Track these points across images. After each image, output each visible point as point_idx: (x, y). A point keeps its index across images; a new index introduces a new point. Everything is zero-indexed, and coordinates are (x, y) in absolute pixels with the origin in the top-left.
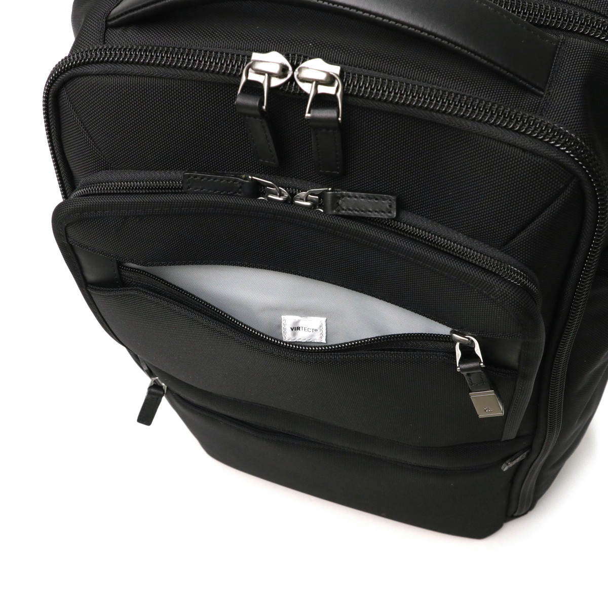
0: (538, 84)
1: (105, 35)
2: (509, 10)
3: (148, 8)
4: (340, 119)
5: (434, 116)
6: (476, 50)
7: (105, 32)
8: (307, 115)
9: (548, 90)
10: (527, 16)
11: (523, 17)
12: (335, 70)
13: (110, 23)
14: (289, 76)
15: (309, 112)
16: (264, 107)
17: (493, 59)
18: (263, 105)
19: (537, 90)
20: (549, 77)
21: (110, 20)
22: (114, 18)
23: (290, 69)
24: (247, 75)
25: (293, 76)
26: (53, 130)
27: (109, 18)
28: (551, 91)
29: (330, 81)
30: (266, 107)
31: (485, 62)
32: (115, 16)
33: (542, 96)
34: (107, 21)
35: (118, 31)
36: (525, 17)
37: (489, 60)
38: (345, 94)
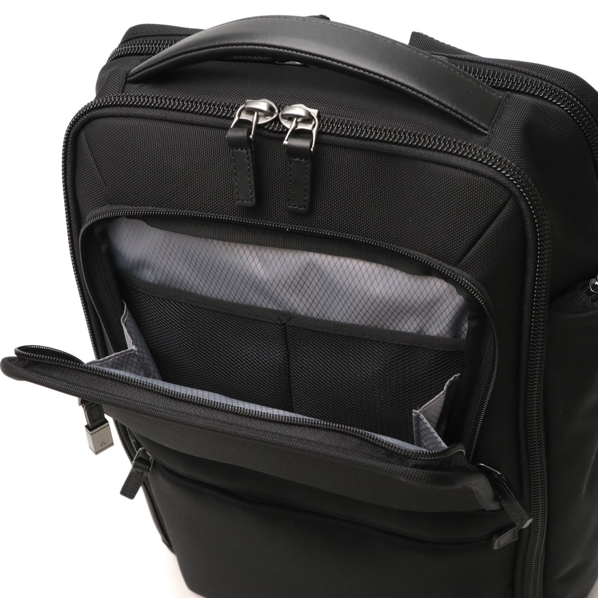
0: (482, 125)
1: (124, 88)
2: (476, 77)
3: (163, 64)
4: (312, 149)
5: (393, 148)
6: (429, 94)
7: (124, 85)
8: (285, 142)
9: (491, 130)
10: (487, 80)
11: (483, 81)
12: (314, 112)
13: (129, 79)
14: (275, 116)
15: (287, 140)
16: (251, 137)
17: (444, 102)
18: (250, 134)
19: (482, 130)
20: (493, 119)
21: (130, 76)
22: (133, 75)
23: (277, 111)
24: (239, 115)
25: (278, 117)
26: (68, 170)
27: (129, 75)
28: (494, 130)
29: (308, 119)
30: (253, 136)
31: (437, 104)
32: (134, 73)
33: (485, 135)
34: (126, 78)
35: (136, 86)
36: (485, 81)
37: (440, 103)
38: (319, 133)
